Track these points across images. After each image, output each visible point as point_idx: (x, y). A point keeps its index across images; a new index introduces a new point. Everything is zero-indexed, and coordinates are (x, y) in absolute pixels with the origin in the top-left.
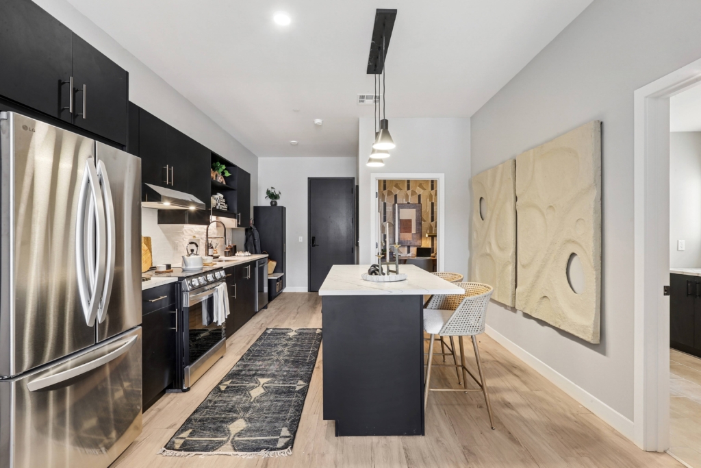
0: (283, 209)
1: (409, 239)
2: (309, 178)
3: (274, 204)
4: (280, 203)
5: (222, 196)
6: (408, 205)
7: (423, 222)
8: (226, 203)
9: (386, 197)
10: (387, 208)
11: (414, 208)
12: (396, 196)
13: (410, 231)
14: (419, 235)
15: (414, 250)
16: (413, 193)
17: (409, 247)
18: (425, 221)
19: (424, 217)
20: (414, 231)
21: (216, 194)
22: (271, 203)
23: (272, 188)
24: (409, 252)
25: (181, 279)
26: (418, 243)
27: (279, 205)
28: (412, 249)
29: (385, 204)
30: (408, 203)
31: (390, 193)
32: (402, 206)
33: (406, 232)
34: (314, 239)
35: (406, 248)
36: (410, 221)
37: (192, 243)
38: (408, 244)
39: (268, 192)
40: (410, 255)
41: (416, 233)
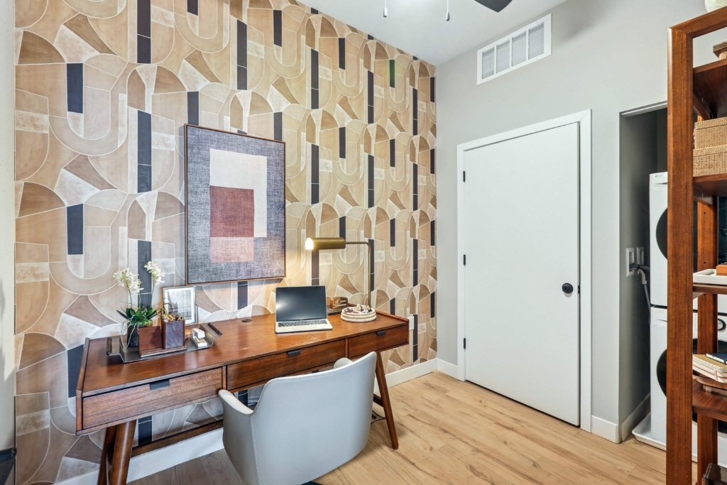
1: (243, 259)
6: (239, 139)
7: (288, 204)
9: (150, 92)
10: (155, 135)
11: (261, 152)
12: (193, 100)
13: (250, 232)
14: (277, 244)
16: (259, 103)
17: (243, 286)
18: (294, 200)
19: (292, 187)
20: (260, 229)
24: (242, 302)
28: (252, 290)
29: (145, 122)
30: (241, 134)
31: (166, 80)
32: (217, 139)
33: (235, 233)
35: (234, 291)
36: (248, 194)
38: (243, 276)
41: (269, 238)
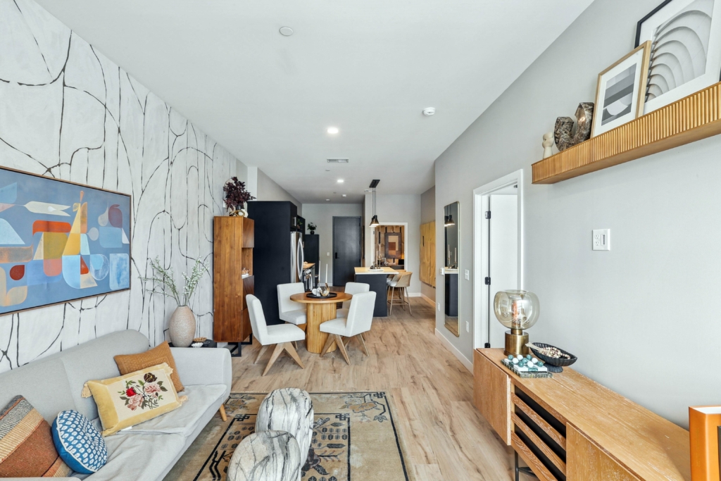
0: (318, 236)
1: (394, 254)
2: (333, 217)
3: (312, 233)
4: (316, 232)
11: (397, 235)
13: (395, 250)
15: (397, 261)
17: (394, 259)
22: (311, 232)
23: (312, 223)
24: (394, 262)
26: (399, 256)
27: (315, 233)
29: (379, 233)
30: (394, 233)
32: (391, 234)
34: (336, 254)
35: (392, 260)
36: (395, 243)
38: (394, 257)
39: (309, 226)
40: (395, 264)
41: (398, 250)
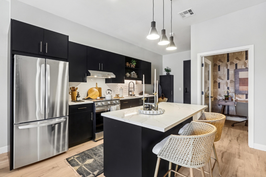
0: (172, 76)
1: (246, 90)
2: (184, 61)
5: (134, 72)
6: (245, 69)
8: (137, 75)
9: (229, 66)
10: (230, 72)
12: (236, 65)
17: (247, 95)
21: (132, 72)
22: (167, 74)
23: (167, 67)
25: (94, 102)
27: (170, 74)
29: (228, 70)
31: (232, 63)
32: (241, 70)
33: (244, 86)
34: (187, 89)
35: (245, 96)
36: (247, 79)
37: (108, 90)
38: (246, 93)
39: (165, 69)
